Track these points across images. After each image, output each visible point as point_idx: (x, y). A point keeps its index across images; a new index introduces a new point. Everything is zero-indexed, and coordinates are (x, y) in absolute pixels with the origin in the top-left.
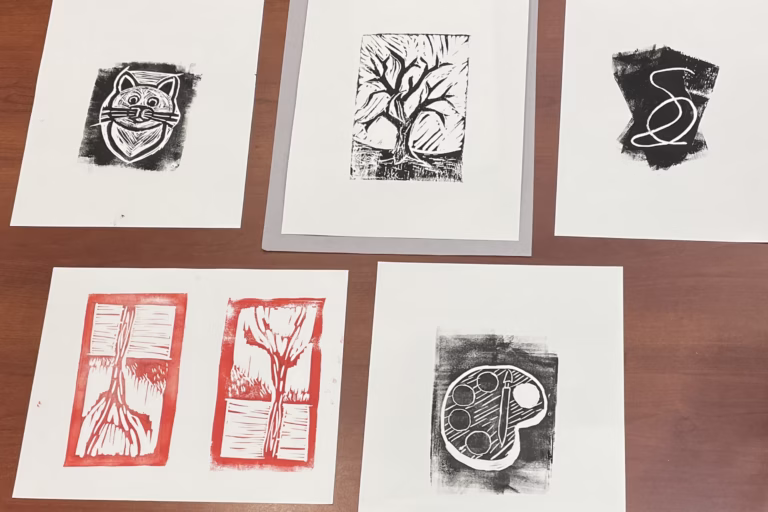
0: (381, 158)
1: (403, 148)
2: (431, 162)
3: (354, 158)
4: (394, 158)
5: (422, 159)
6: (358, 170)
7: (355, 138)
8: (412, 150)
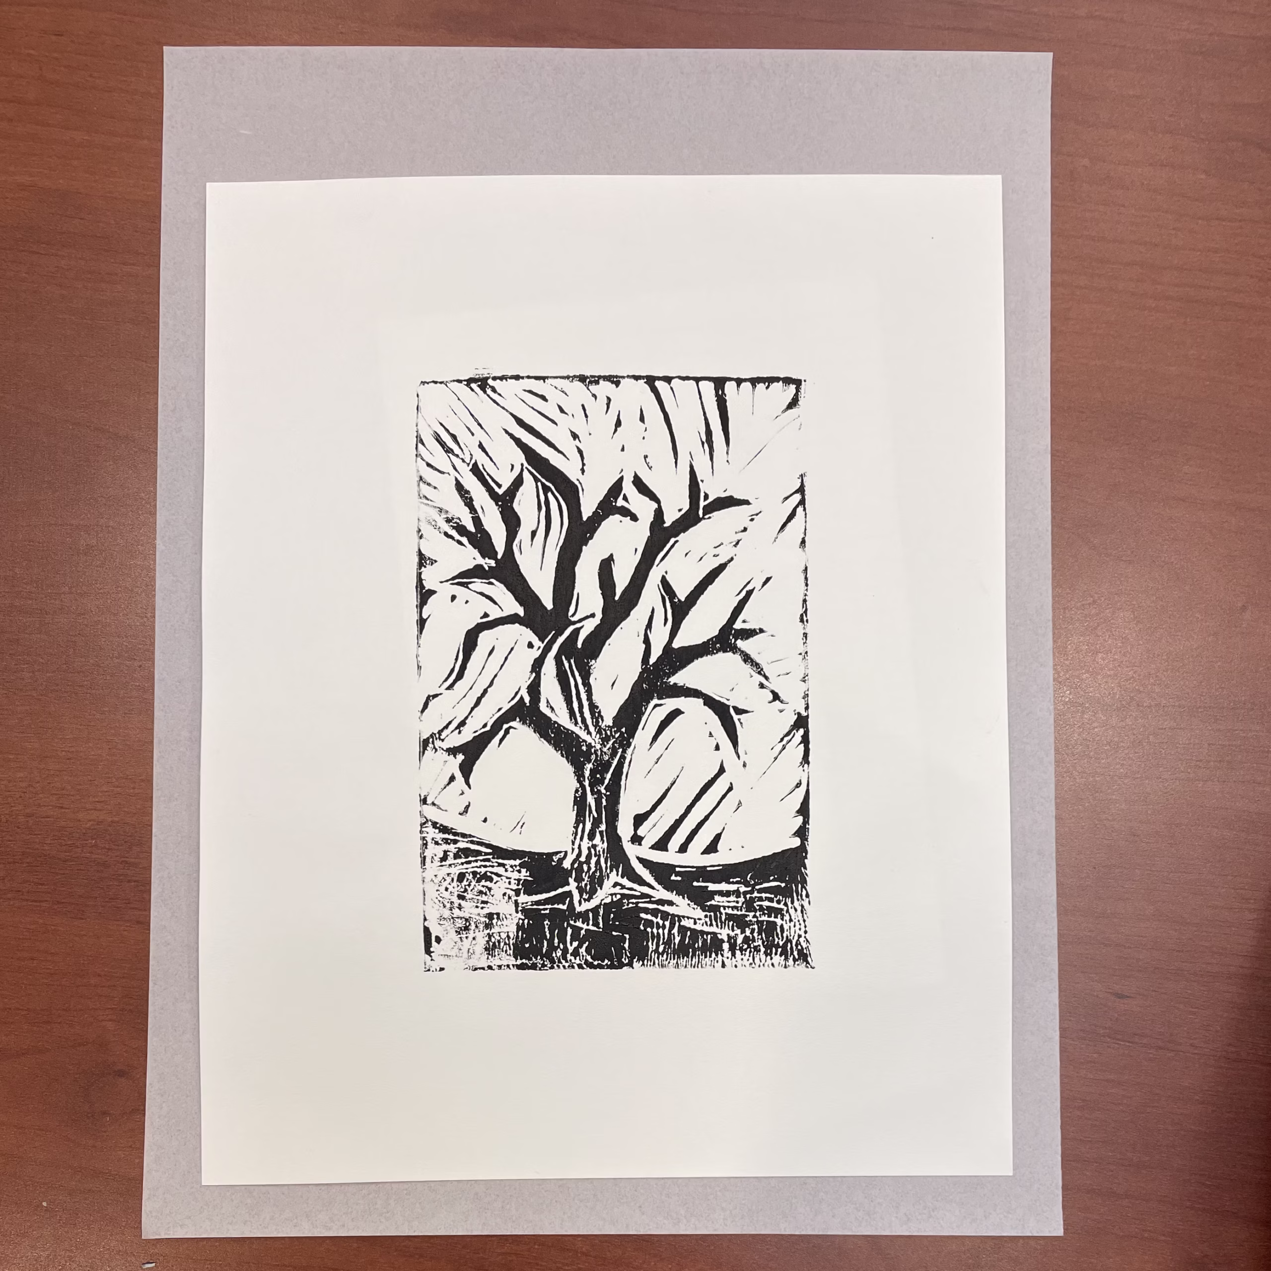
0: (529, 888)
1: (601, 845)
2: (701, 898)
3: (432, 893)
4: (572, 886)
5: (669, 886)
6: (450, 937)
7: (431, 813)
8: (632, 851)
